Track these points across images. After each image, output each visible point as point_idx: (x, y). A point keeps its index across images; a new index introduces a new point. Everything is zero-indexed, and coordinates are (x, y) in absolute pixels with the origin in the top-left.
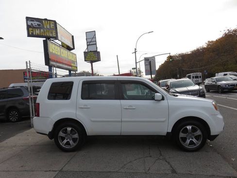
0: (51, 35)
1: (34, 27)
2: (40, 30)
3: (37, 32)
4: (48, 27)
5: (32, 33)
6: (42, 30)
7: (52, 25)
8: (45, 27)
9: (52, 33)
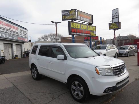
0: (73, 18)
1: (65, 15)
2: (68, 17)
3: (67, 17)
4: (72, 14)
5: (64, 19)
6: (69, 16)
7: (74, 12)
8: (71, 14)
9: (74, 17)
